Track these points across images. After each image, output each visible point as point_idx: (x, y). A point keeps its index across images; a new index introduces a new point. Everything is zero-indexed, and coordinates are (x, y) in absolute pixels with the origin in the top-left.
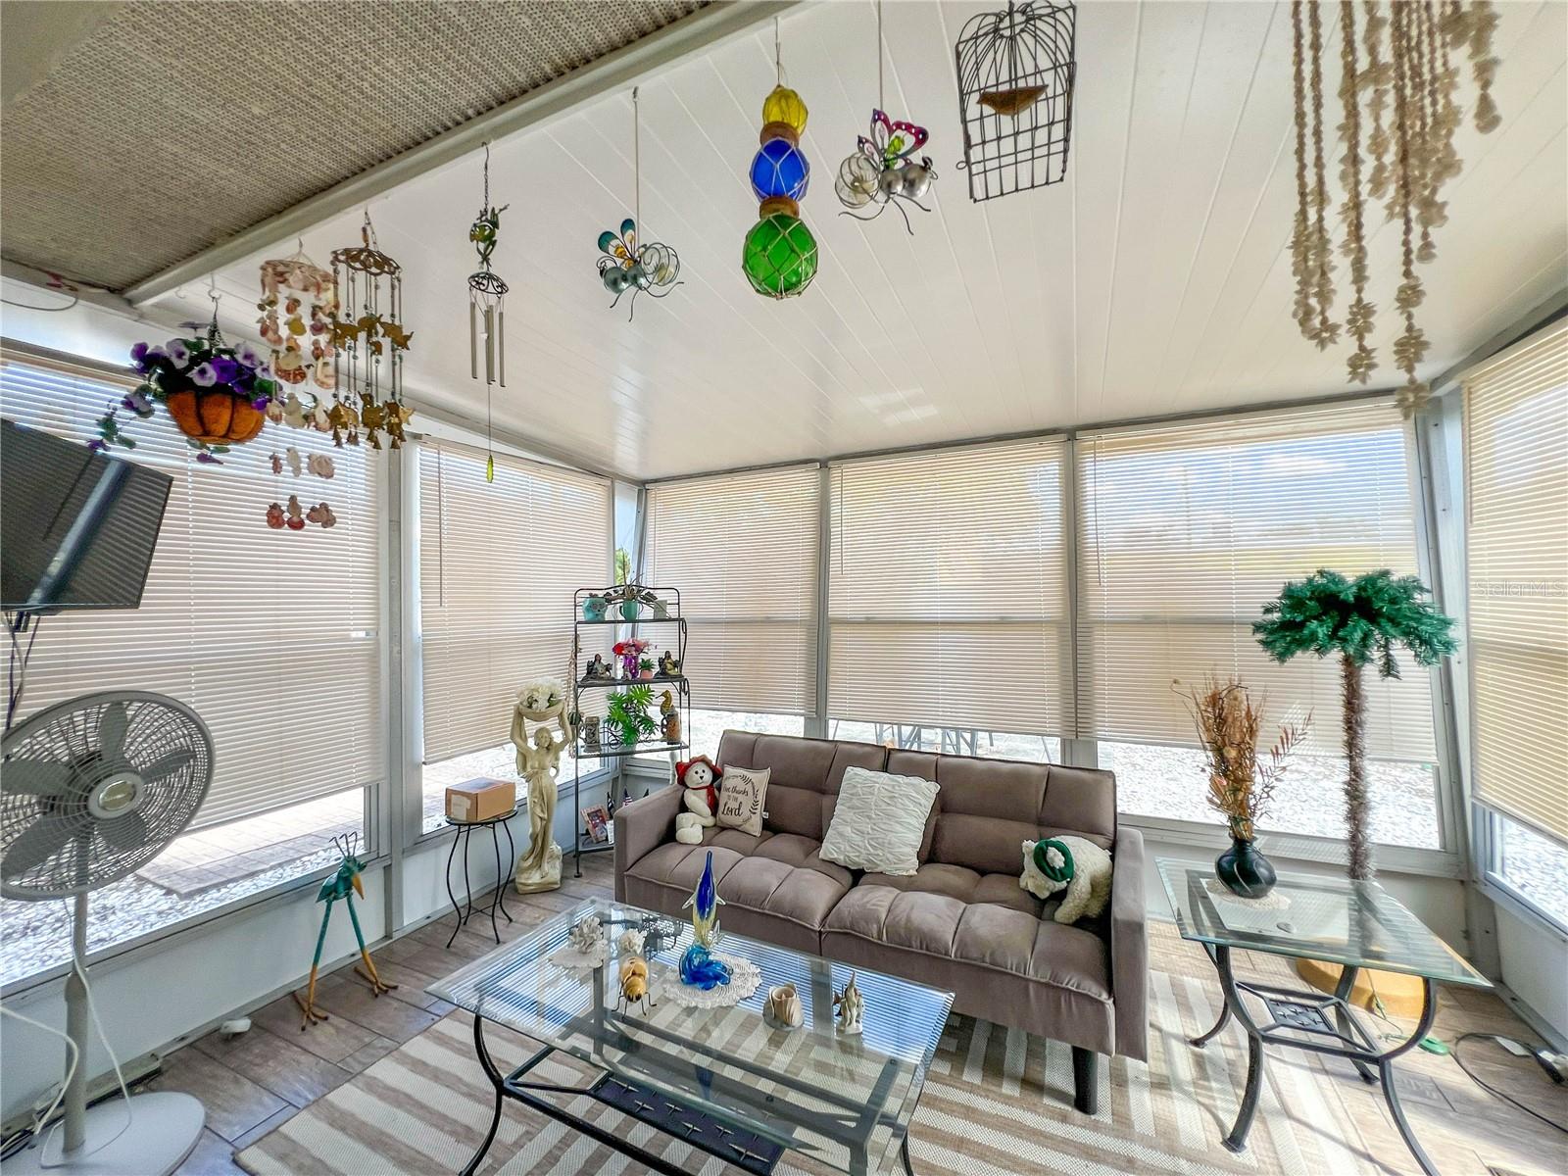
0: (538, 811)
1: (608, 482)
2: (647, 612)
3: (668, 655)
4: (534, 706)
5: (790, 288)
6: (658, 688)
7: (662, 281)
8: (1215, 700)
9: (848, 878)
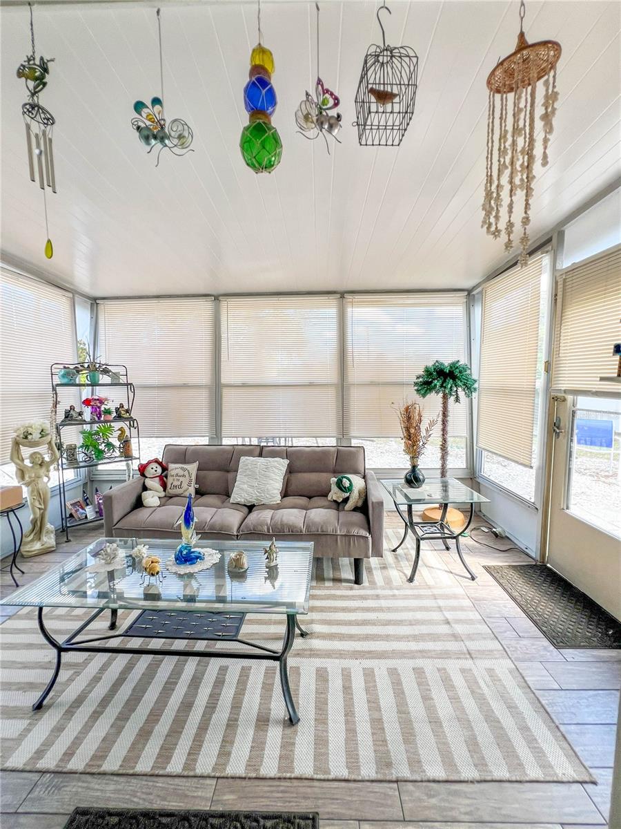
0: (37, 504)
1: (71, 295)
2: (104, 379)
3: (122, 406)
4: (30, 437)
5: (269, 167)
6: (117, 425)
7: (183, 146)
8: (407, 409)
9: (246, 510)
